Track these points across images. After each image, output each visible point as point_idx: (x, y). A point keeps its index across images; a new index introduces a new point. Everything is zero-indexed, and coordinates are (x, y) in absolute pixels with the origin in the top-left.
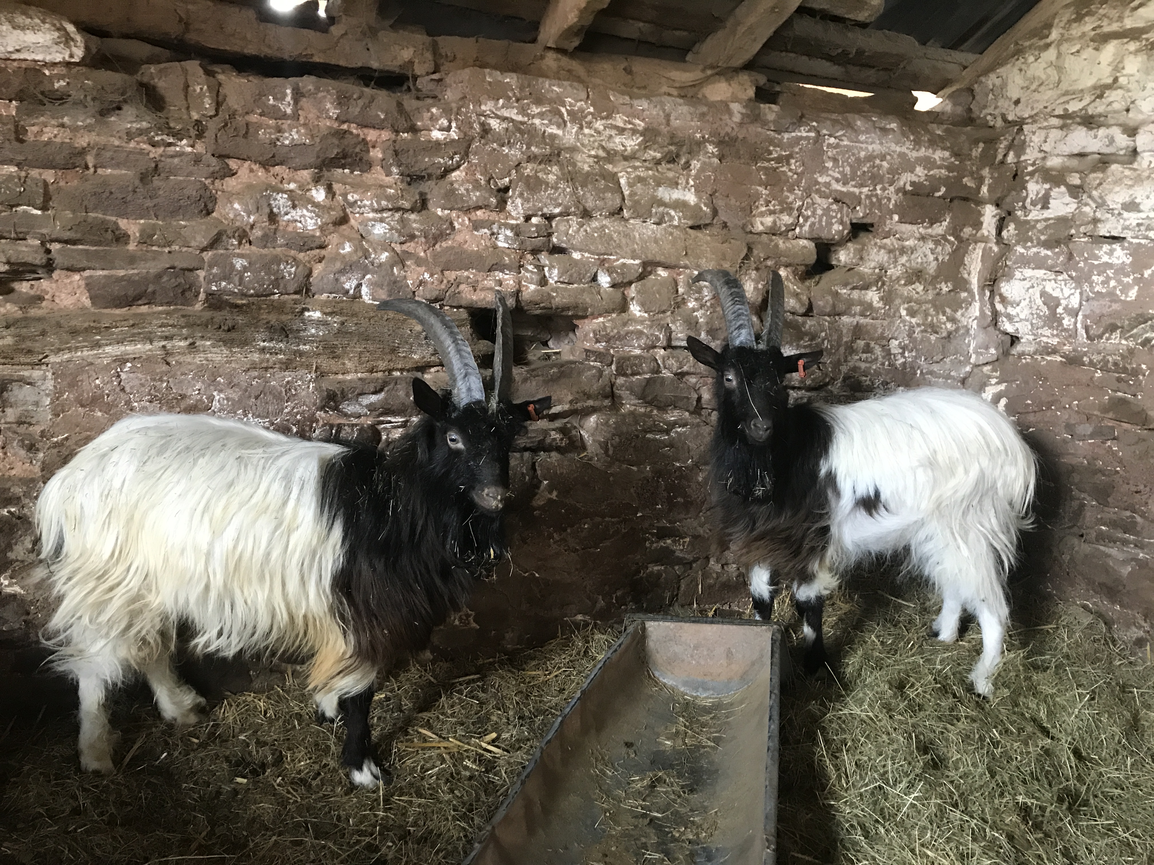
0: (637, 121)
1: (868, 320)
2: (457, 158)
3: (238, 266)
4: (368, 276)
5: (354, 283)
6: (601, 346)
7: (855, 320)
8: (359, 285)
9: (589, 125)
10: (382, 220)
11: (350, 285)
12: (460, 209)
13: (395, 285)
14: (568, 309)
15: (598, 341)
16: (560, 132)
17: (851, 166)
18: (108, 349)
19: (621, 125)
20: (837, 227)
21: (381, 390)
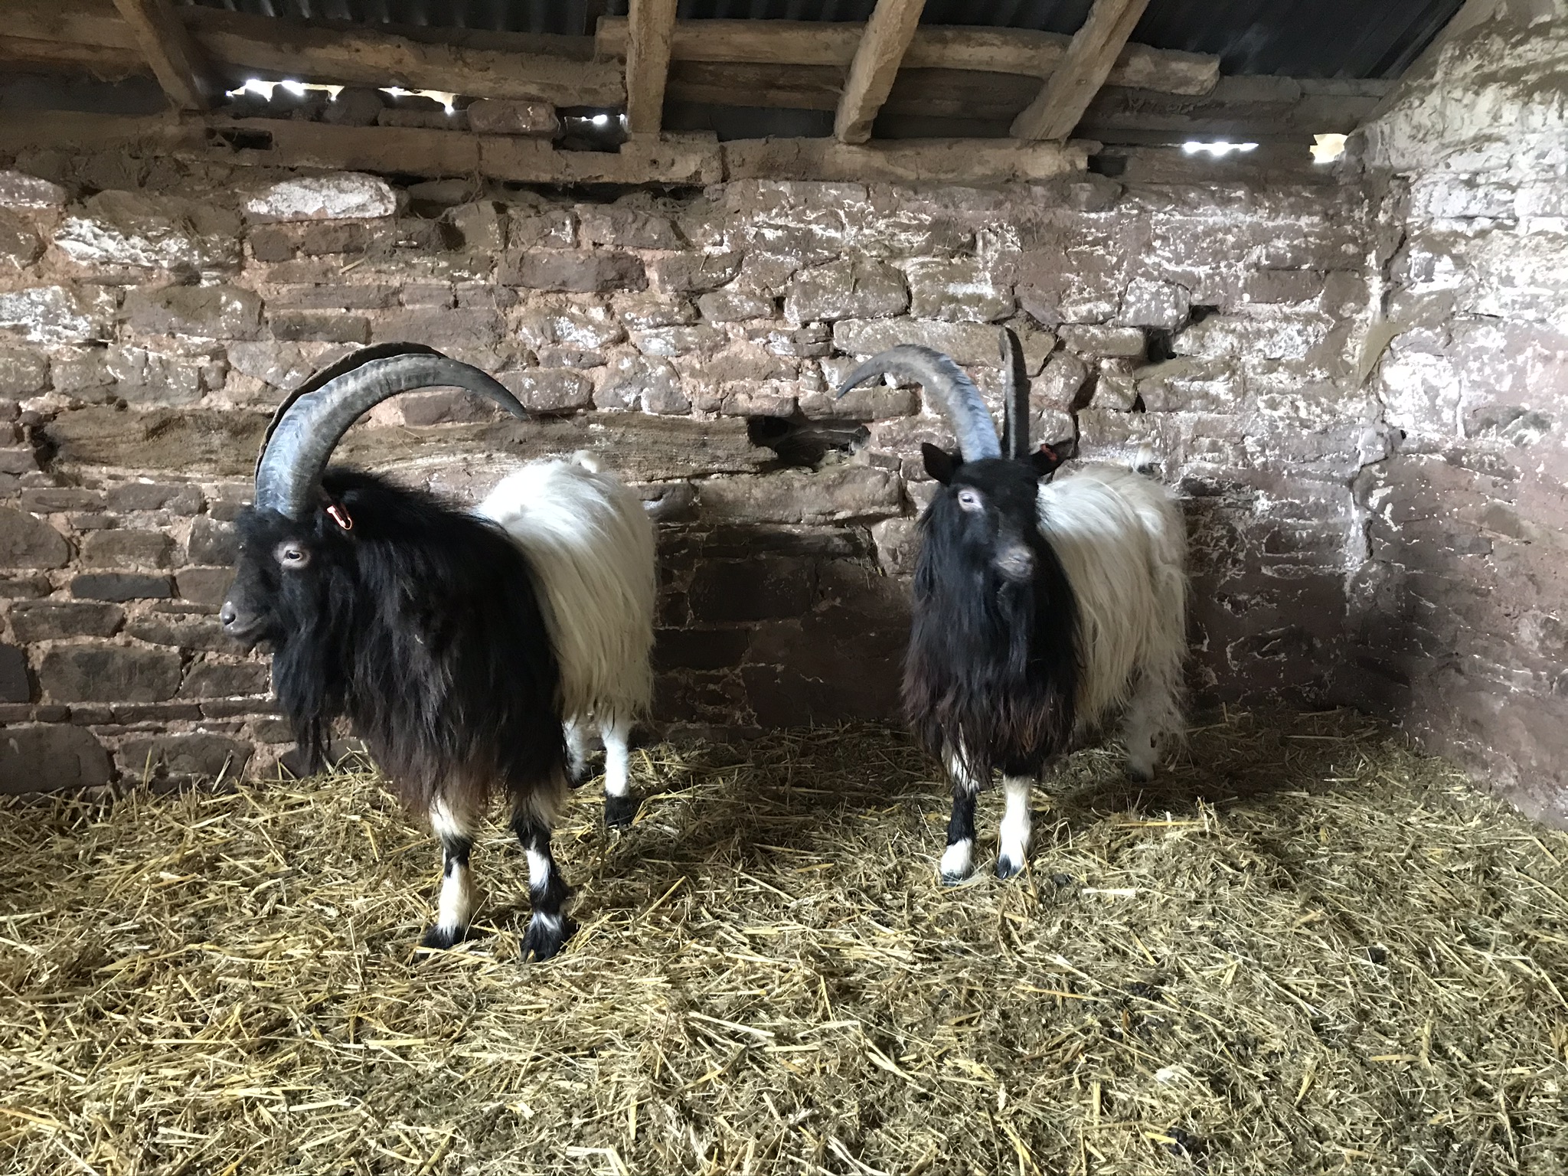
0: (924, 216)
1: (1214, 415)
2: (729, 271)
3: (527, 385)
4: (646, 390)
5: (633, 396)
6: (887, 450)
7: (1195, 416)
8: (638, 399)
9: (870, 226)
10: (657, 336)
11: (629, 398)
12: (734, 321)
13: (671, 396)
14: (851, 414)
15: (883, 446)
16: (838, 235)
17: (1185, 243)
18: (419, 461)
19: (906, 221)
20: (1170, 312)
21: (660, 497)
